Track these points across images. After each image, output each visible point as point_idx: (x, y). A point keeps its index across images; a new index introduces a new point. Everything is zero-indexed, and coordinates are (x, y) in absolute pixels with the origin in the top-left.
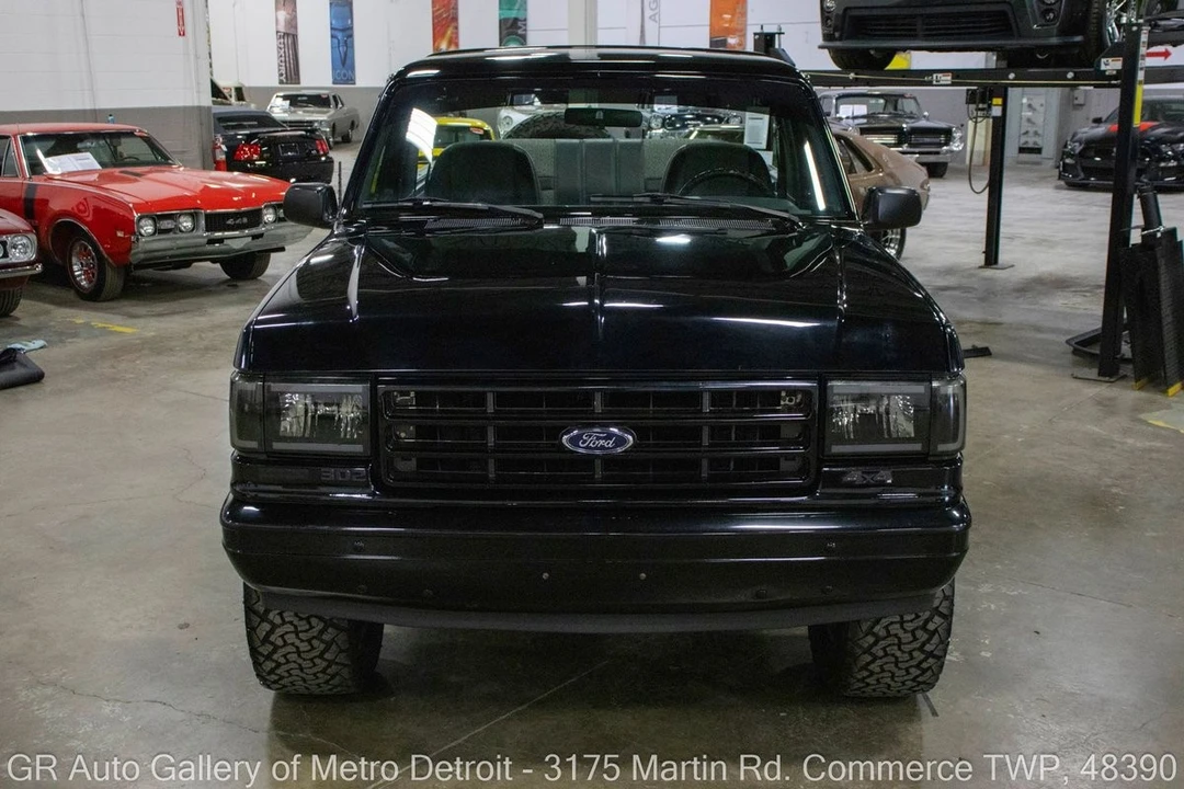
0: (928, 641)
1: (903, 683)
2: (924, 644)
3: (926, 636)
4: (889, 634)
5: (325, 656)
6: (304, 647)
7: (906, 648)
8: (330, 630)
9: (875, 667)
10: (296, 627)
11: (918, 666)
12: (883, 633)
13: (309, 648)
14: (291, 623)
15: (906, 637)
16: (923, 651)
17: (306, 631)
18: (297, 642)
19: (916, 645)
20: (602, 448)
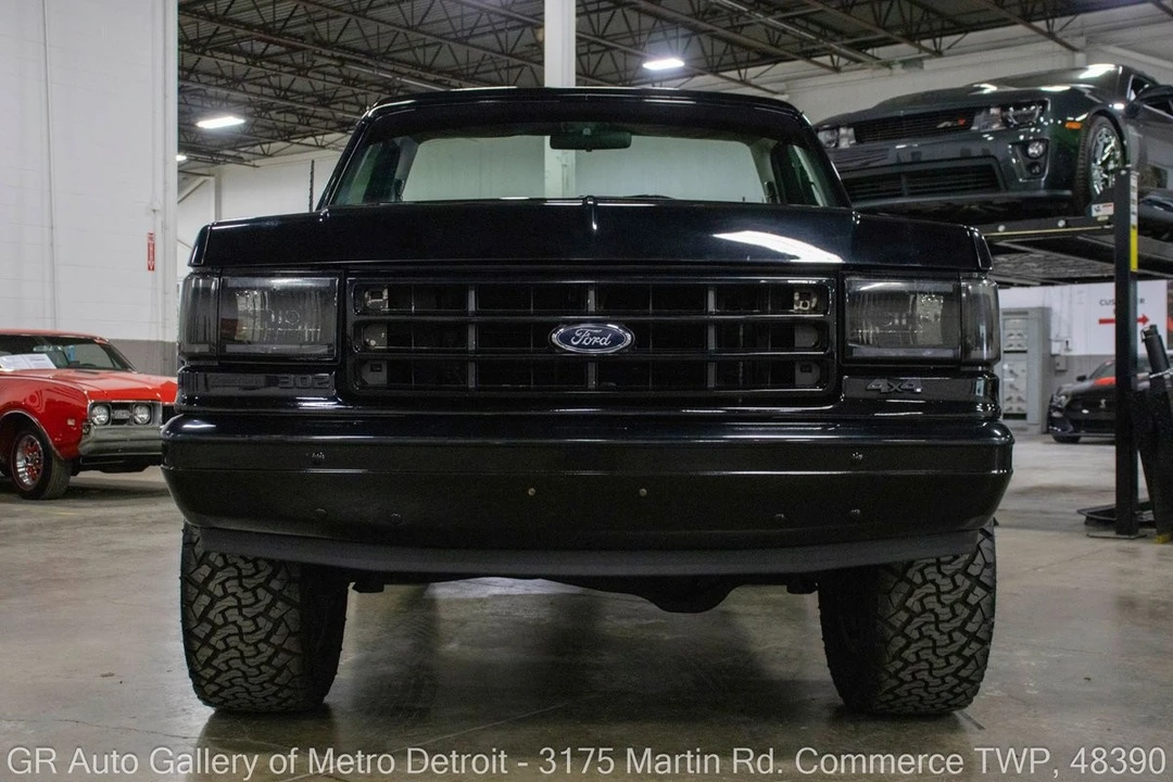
0: (970, 617)
1: (938, 695)
2: (965, 623)
3: (967, 612)
4: (924, 610)
5: (272, 640)
6: (248, 626)
7: (945, 627)
8: (279, 604)
9: (909, 654)
10: (239, 600)
11: (959, 653)
12: (917, 608)
13: (253, 628)
14: (234, 595)
15: (945, 613)
16: (965, 633)
17: (251, 606)
18: (240, 620)
19: (957, 623)
20: (597, 346)
